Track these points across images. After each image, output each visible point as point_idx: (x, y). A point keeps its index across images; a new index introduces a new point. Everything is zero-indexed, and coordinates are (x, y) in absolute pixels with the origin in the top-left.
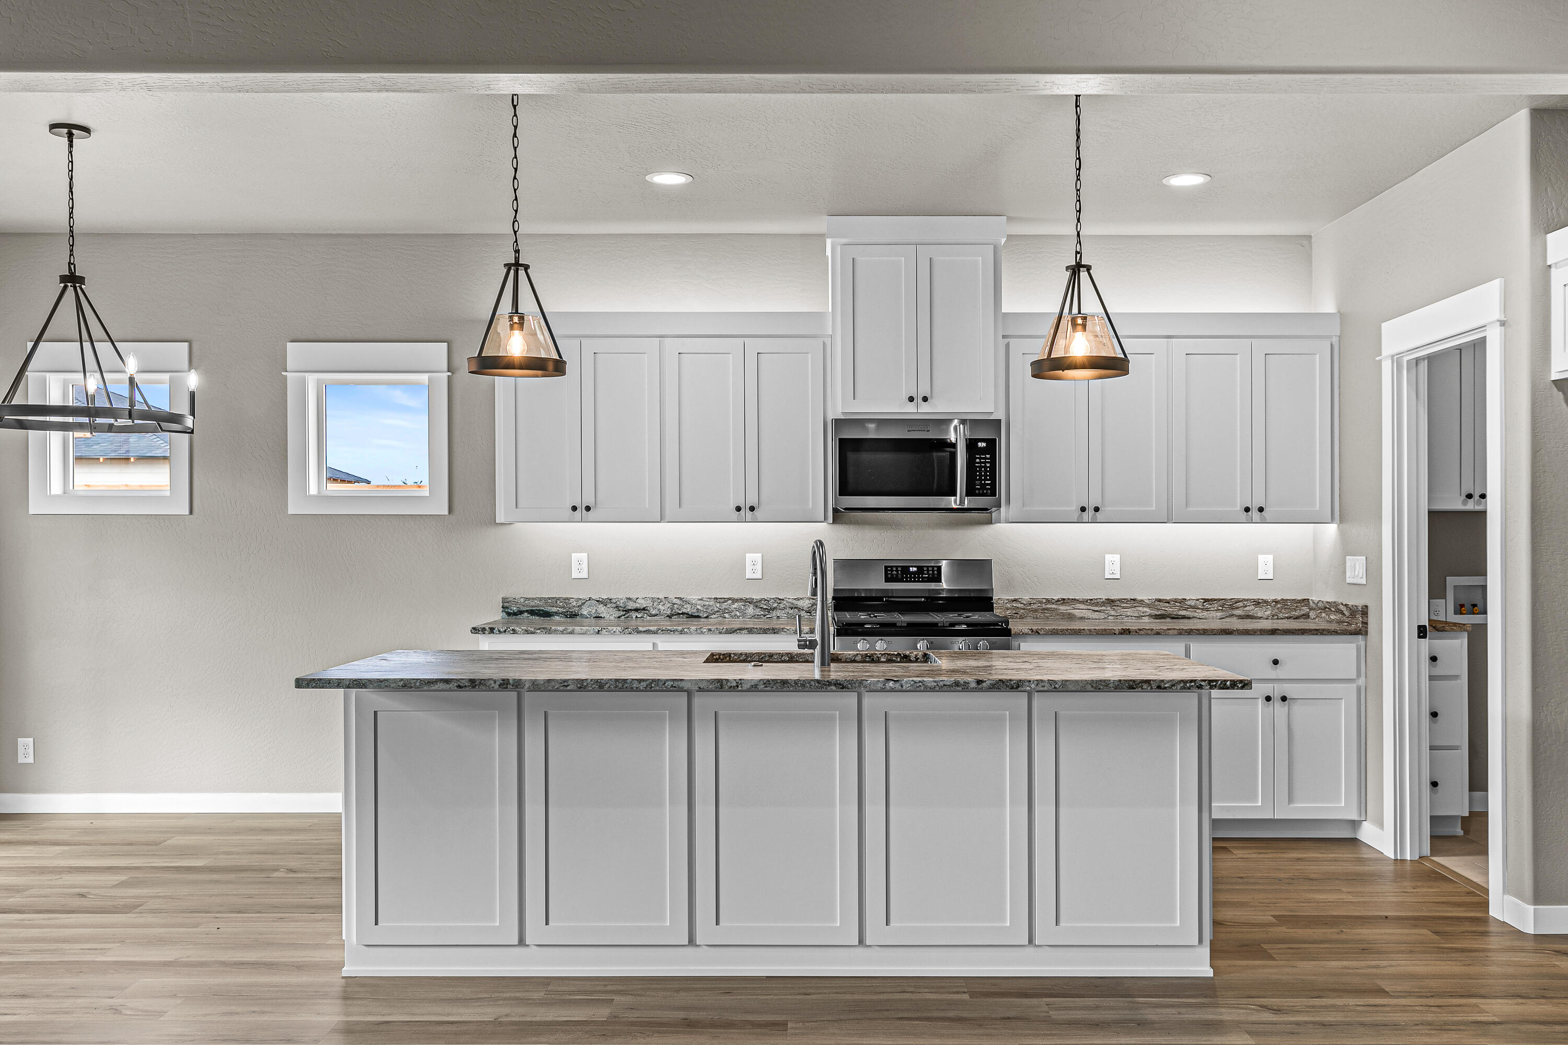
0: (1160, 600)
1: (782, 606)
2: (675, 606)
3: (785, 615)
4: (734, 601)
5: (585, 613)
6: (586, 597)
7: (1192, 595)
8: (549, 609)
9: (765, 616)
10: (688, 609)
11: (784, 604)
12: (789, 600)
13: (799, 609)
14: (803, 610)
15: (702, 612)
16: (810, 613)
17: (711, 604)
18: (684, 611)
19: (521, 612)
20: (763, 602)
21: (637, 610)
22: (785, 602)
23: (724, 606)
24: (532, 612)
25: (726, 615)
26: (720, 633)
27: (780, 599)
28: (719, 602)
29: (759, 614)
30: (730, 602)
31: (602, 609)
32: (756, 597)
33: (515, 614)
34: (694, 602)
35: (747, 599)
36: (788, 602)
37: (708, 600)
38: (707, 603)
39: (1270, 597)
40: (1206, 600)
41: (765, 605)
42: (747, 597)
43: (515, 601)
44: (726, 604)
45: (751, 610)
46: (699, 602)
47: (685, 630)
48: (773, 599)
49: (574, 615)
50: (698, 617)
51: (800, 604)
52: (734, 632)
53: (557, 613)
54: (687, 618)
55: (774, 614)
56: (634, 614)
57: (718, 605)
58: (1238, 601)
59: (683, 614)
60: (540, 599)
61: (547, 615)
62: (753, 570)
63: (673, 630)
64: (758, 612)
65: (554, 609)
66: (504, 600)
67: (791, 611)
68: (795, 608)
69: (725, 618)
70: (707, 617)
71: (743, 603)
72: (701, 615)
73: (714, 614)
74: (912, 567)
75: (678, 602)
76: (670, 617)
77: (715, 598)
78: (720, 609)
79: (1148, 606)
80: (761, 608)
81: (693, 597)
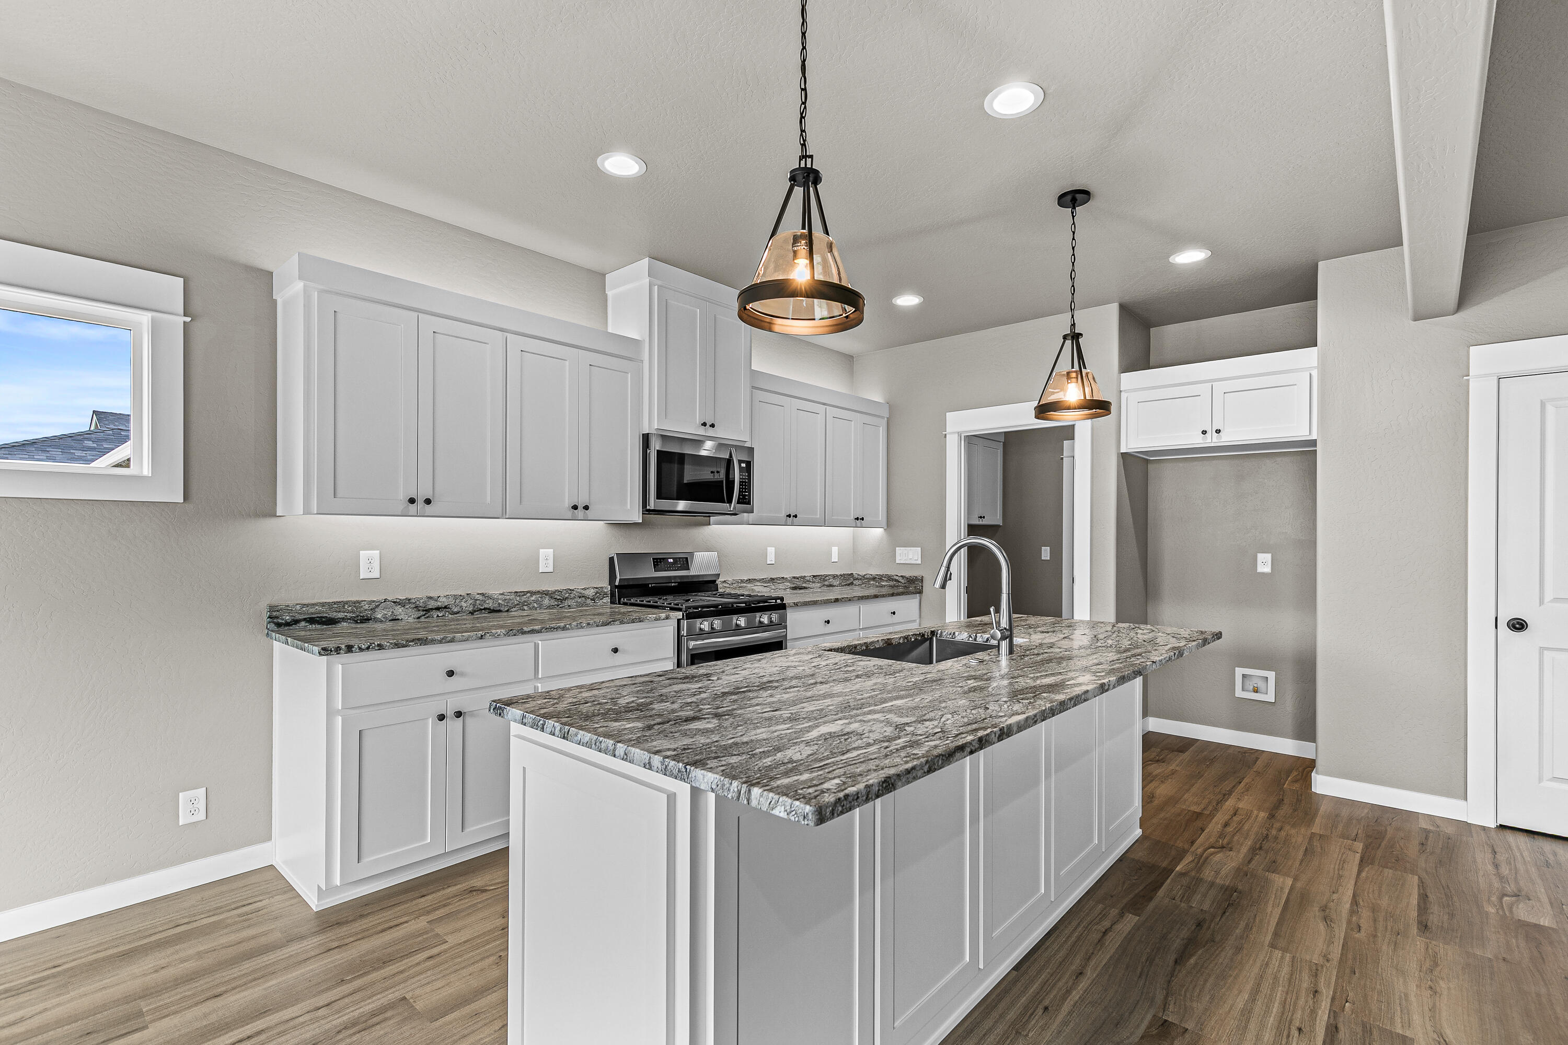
0: (794, 578)
1: (572, 595)
2: (478, 602)
3: (575, 604)
4: (532, 593)
5: (379, 616)
6: (381, 598)
7: (807, 574)
8: (334, 615)
9: (558, 605)
10: (490, 604)
11: (574, 594)
12: (578, 590)
13: (586, 598)
14: (589, 598)
15: (503, 606)
16: (594, 600)
17: (511, 597)
18: (486, 606)
19: (296, 622)
20: (557, 593)
21: (438, 609)
22: (575, 592)
23: (524, 598)
24: (311, 621)
25: (525, 608)
26: (597, 626)
27: (571, 590)
28: (519, 596)
29: (554, 604)
30: (529, 595)
31: (399, 610)
32: (551, 588)
33: (288, 624)
34: (495, 597)
35: (544, 591)
36: (577, 592)
37: (509, 594)
38: (508, 597)
39: (838, 573)
40: (814, 576)
41: (559, 595)
42: (544, 590)
43: (288, 609)
44: (525, 597)
45: (546, 601)
46: (500, 597)
47: (567, 626)
48: (565, 590)
49: (365, 620)
50: (500, 611)
51: (587, 593)
52: (608, 624)
53: (344, 619)
54: (489, 613)
55: (566, 603)
56: (435, 614)
57: (518, 599)
58: (827, 576)
59: (485, 609)
60: (323, 605)
61: (332, 622)
62: (546, 563)
63: (556, 627)
64: (553, 602)
65: (341, 615)
66: (272, 608)
67: (579, 600)
68: (583, 597)
69: (524, 610)
70: (507, 611)
71: (540, 595)
72: (502, 609)
73: (515, 607)
74: (670, 558)
75: (481, 597)
76: (472, 613)
77: (515, 592)
78: (520, 602)
79: (789, 582)
80: (555, 598)
81: (494, 591)
